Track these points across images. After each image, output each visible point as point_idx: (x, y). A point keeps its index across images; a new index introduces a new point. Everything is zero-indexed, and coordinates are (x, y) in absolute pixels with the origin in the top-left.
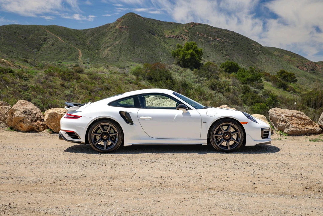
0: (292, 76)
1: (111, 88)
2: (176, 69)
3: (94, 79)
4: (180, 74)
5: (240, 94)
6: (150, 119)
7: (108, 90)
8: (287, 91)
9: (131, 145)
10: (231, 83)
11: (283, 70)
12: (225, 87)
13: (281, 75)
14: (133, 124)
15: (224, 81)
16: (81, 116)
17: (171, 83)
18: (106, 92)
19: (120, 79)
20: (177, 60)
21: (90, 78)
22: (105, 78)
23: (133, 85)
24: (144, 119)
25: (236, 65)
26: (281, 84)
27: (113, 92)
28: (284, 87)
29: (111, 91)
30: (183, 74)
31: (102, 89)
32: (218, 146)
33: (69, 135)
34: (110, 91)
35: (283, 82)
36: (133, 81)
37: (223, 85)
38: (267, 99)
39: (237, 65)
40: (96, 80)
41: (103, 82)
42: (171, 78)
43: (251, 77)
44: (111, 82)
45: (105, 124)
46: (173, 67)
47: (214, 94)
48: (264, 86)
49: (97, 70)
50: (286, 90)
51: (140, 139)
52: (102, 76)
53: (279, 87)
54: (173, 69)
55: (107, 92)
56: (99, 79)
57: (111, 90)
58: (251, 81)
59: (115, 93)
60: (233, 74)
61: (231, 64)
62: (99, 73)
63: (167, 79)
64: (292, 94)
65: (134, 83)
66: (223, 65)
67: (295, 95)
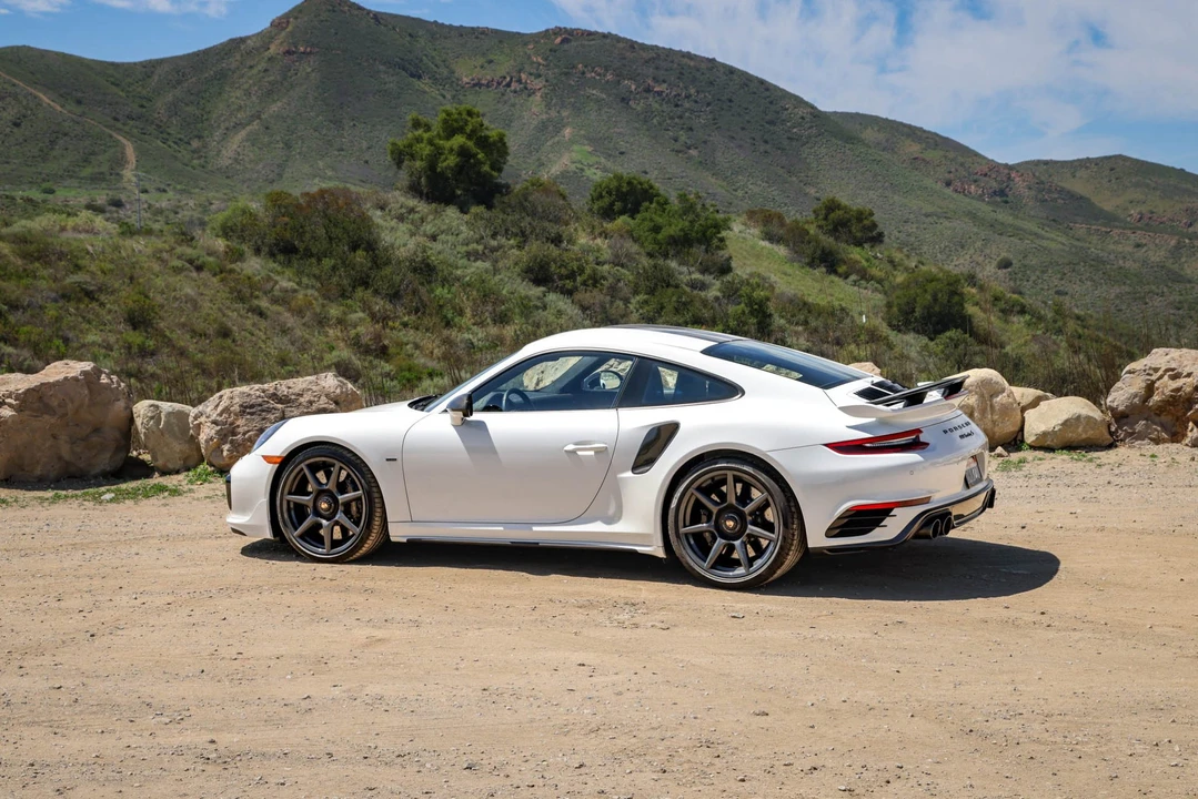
0: (866, 222)
1: (100, 290)
2: (404, 210)
3: (38, 259)
4: (417, 228)
5: (636, 292)
7: (86, 300)
8: (840, 276)
10: (607, 255)
11: (833, 201)
12: (581, 270)
13: (826, 219)
15: (587, 250)
17: (369, 265)
18: (77, 309)
19: (157, 256)
20: (411, 176)
21: (25, 256)
22: (88, 253)
23: (205, 275)
25: (646, 186)
26: (819, 252)
27: (108, 306)
28: (829, 262)
29: (102, 305)
30: (428, 227)
31: (64, 296)
34: (97, 300)
35: (828, 241)
36: (211, 259)
37: (575, 265)
38: (731, 309)
39: (651, 187)
40: (47, 264)
41: (78, 268)
42: (371, 247)
43: (682, 230)
44: (111, 266)
46: (391, 200)
47: (539, 298)
48: (733, 264)
49: (63, 224)
50: (835, 272)
52: (75, 244)
53: (811, 264)
54: (390, 211)
55: (82, 306)
56: (61, 256)
57: (103, 298)
58: (681, 244)
59: (117, 308)
60: (622, 220)
61: (629, 183)
62: (69, 235)
63: (354, 247)
64: (855, 285)
65: (210, 270)
66: (599, 190)
67: (866, 288)
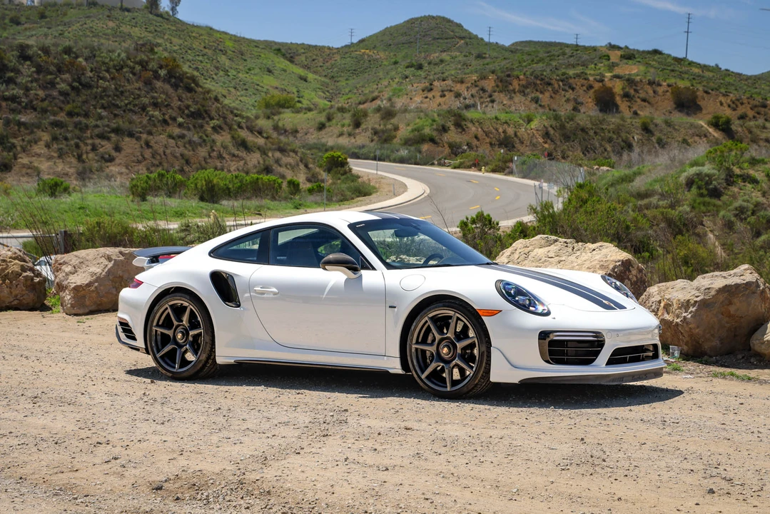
6: (275, 294)
9: (232, 361)
14: (239, 305)
16: (144, 283)
24: (262, 294)
32: (423, 376)
33: (124, 331)
51: (253, 347)
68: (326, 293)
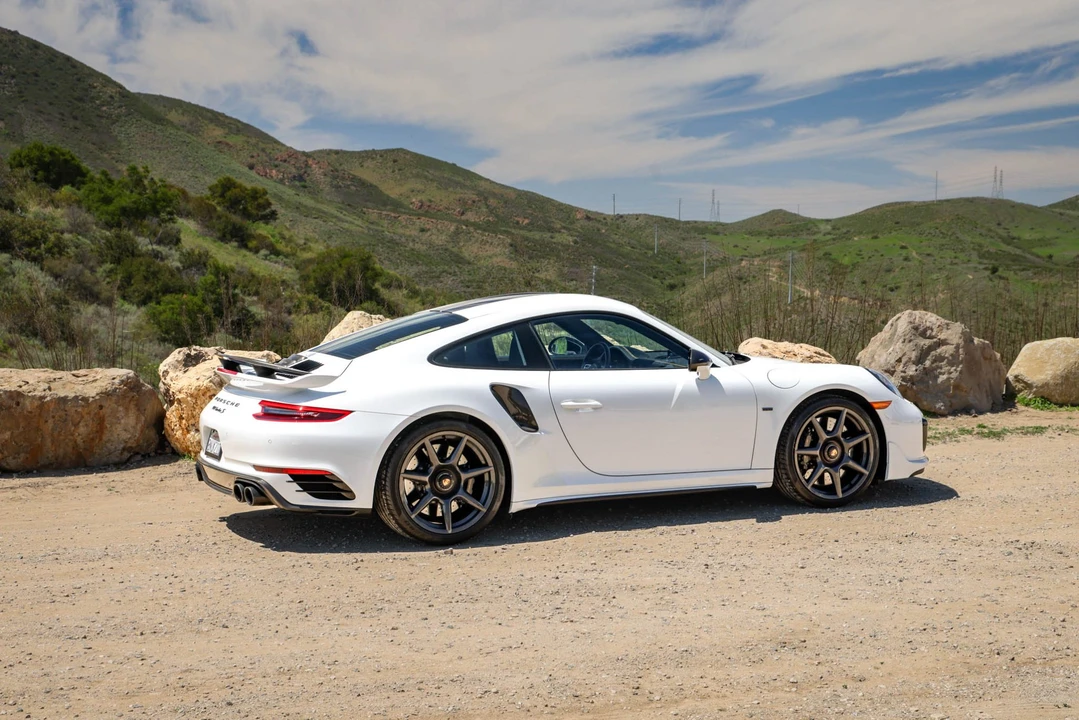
0: (261, 201)
5: (101, 263)
6: (596, 408)
8: (250, 250)
9: (534, 505)
10: (64, 223)
11: (229, 179)
12: (45, 239)
13: (222, 195)
14: (536, 429)
15: (36, 215)
16: (351, 412)
24: (574, 410)
25: (68, 157)
26: (230, 227)
28: (239, 237)
32: (809, 486)
33: (305, 488)
35: (236, 219)
37: (38, 233)
38: (198, 279)
39: (73, 159)
43: (135, 202)
45: (444, 436)
47: (6, 265)
48: (182, 236)
50: (246, 247)
53: (223, 239)
58: (134, 215)
60: (66, 190)
61: (51, 153)
64: (266, 259)
66: (18, 158)
67: (276, 262)
68: (673, 402)
